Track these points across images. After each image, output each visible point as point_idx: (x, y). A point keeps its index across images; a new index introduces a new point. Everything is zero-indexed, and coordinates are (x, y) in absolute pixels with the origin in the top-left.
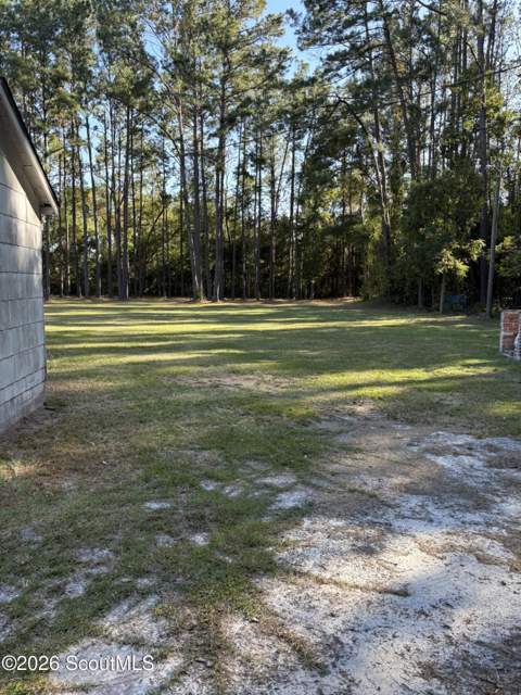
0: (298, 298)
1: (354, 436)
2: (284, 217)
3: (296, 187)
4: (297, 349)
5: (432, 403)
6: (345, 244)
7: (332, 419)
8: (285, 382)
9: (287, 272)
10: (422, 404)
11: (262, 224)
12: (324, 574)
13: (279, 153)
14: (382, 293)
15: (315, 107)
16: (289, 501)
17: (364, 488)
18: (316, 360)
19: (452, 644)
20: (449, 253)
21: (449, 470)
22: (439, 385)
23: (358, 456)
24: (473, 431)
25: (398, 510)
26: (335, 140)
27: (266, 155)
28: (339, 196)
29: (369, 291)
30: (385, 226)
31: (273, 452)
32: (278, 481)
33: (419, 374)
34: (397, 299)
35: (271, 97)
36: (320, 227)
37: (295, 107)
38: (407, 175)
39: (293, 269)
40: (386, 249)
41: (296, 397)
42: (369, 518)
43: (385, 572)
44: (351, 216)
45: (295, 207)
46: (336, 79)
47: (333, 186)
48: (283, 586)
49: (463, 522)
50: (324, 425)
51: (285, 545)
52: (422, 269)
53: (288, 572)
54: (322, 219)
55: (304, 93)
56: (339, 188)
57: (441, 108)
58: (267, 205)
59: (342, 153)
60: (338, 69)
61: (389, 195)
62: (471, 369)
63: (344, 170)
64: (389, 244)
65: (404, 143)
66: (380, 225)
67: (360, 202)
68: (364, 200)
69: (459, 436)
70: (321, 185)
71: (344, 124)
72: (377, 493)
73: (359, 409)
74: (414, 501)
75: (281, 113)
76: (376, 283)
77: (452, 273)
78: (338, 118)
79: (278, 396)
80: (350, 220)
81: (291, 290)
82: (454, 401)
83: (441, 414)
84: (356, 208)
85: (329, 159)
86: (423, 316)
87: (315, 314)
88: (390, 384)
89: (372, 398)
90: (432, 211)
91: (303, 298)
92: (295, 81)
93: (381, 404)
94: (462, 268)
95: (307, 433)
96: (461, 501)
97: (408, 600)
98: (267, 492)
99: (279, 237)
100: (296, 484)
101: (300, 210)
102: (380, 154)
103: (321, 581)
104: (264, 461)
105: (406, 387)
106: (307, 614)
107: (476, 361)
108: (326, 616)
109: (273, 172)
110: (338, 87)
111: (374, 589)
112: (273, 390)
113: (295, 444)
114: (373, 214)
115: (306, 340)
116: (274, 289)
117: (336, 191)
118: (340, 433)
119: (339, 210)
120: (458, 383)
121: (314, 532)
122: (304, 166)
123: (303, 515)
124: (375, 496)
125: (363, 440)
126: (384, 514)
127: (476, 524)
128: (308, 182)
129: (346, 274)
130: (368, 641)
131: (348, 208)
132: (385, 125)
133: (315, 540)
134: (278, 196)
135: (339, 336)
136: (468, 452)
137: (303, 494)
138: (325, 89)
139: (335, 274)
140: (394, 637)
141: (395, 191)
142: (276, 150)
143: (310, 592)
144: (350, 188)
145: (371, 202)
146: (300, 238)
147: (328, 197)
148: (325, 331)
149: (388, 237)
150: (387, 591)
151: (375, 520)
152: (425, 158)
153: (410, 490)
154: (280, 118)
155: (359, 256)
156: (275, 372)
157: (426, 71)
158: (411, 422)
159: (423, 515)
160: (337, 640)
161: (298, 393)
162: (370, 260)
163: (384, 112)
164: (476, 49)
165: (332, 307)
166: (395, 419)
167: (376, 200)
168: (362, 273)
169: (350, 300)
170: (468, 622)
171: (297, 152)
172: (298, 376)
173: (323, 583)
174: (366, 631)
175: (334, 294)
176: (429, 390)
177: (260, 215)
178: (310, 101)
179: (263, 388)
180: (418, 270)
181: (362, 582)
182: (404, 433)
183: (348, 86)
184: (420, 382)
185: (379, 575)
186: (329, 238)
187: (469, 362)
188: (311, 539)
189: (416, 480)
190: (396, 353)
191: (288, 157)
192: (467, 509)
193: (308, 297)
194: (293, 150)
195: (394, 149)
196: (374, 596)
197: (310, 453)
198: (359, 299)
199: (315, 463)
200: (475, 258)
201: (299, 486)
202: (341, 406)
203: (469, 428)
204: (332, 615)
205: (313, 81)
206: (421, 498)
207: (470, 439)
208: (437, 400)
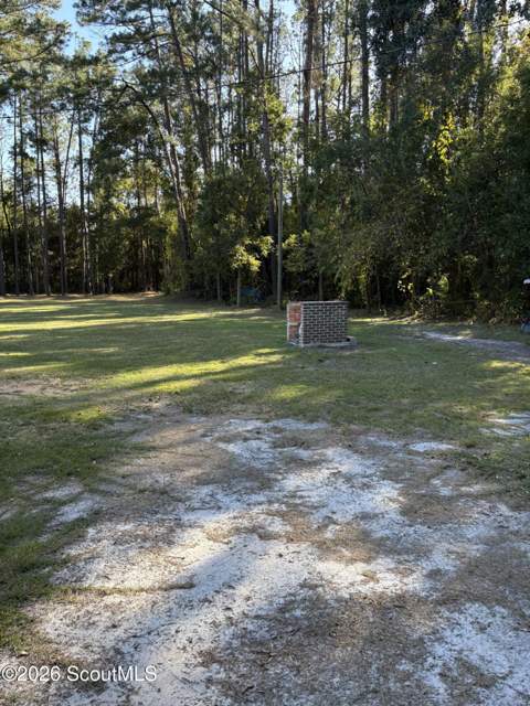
0: (95, 293)
1: (148, 434)
2: (74, 206)
3: (85, 174)
4: (91, 347)
5: (226, 393)
6: (142, 237)
7: (125, 419)
8: (74, 384)
9: (80, 265)
10: (216, 395)
11: (48, 212)
12: (107, 585)
13: (63, 135)
14: (183, 287)
15: (100, 89)
16: (72, 513)
17: (156, 486)
18: (113, 358)
19: (232, 624)
20: (242, 249)
21: (239, 455)
22: (233, 375)
23: (151, 454)
24: (261, 416)
25: (188, 503)
26: (125, 127)
27: (48, 136)
28: (133, 187)
29: (171, 286)
30: (181, 220)
31: (56, 462)
32: (60, 494)
33: (216, 366)
34: (198, 293)
35: (49, 72)
36: (115, 218)
37: (78, 86)
38: (200, 170)
39: (87, 261)
40: (184, 242)
41: (87, 400)
42: (159, 516)
43: (172, 568)
44: (146, 208)
45: (86, 196)
46: (122, 62)
47: (125, 176)
48: (60, 608)
49: (248, 505)
50: (116, 427)
51: (65, 562)
52: (218, 263)
53: (66, 592)
54: (116, 210)
55: (88, 73)
56: (132, 179)
57: (228, 107)
58: (53, 191)
59: (133, 141)
60: (123, 51)
61: (183, 188)
62: (263, 358)
63: (136, 160)
64: (186, 238)
65: (195, 138)
66: (176, 219)
67: (155, 195)
68: (160, 193)
69: (249, 422)
70: (113, 173)
71: (133, 111)
72: (168, 489)
73: (155, 405)
74: (205, 490)
75: (62, 90)
76: (176, 277)
77: (246, 267)
78: (127, 104)
79: (66, 401)
80: (145, 213)
81: (87, 283)
82: (246, 389)
83: (234, 403)
84: (152, 200)
85: (120, 146)
86: (222, 310)
87: (113, 310)
88: (187, 378)
89: (170, 393)
90: (225, 207)
91: (101, 293)
92: (76, 57)
93: (178, 398)
94: (255, 264)
95: (95, 438)
96: (248, 485)
97: (193, 591)
98: (47, 507)
99: (69, 227)
100: (81, 493)
101: (91, 199)
102: (173, 146)
103: (103, 593)
104: (45, 474)
105: (203, 379)
106: (85, 632)
107: (267, 350)
108: (107, 629)
109: (57, 156)
110: (124, 71)
111: (160, 588)
112: (60, 394)
113: (82, 451)
114: (168, 207)
115: (102, 338)
116: (65, 283)
117: (130, 181)
118: (133, 433)
119: (134, 202)
120: (251, 371)
121: (99, 541)
122: (92, 152)
123: (88, 526)
124: (166, 492)
125: (157, 437)
126: (174, 510)
127: (260, 504)
128: (98, 169)
129: (146, 267)
130: (150, 643)
131: (143, 200)
132: (176, 117)
133: (98, 550)
134: (65, 183)
135: (139, 333)
136: (256, 435)
137: (90, 503)
138: (110, 71)
139: (135, 268)
140: (177, 632)
141: (189, 184)
142: (59, 131)
143: (90, 608)
144: (144, 180)
145: (165, 194)
146: (93, 228)
147: (121, 187)
148: (123, 327)
149: (185, 232)
150: (172, 587)
151: (165, 517)
152: (215, 154)
153: (201, 481)
154: (62, 96)
155: (158, 249)
156: (64, 374)
157: (211, 68)
158: (206, 414)
159: (212, 504)
160: (118, 651)
161: (89, 395)
162: (169, 254)
163: (174, 104)
164: (256, 54)
165: (133, 302)
166: (191, 412)
167: (171, 193)
168: (162, 268)
169: (151, 294)
170: (248, 599)
171: (84, 136)
172: (91, 377)
173: (105, 594)
174: (149, 633)
175: (134, 289)
176: (224, 380)
177: (45, 202)
178: (95, 82)
179: (50, 393)
180: (214, 265)
181: (147, 584)
182: (198, 425)
183: (133, 72)
184: (216, 373)
185: (166, 573)
186: (124, 230)
187: (261, 351)
188: (95, 549)
189: (208, 470)
190: (195, 346)
191: (74, 140)
192: (252, 491)
193: (107, 292)
194: (80, 133)
195: (186, 142)
196: (159, 596)
197: (100, 457)
198: (160, 294)
199: (104, 467)
200: (265, 253)
201: (86, 495)
202: (135, 404)
203: (258, 415)
204: (114, 626)
205: (96, 60)
206: (211, 487)
207: (258, 424)
208: (230, 389)
